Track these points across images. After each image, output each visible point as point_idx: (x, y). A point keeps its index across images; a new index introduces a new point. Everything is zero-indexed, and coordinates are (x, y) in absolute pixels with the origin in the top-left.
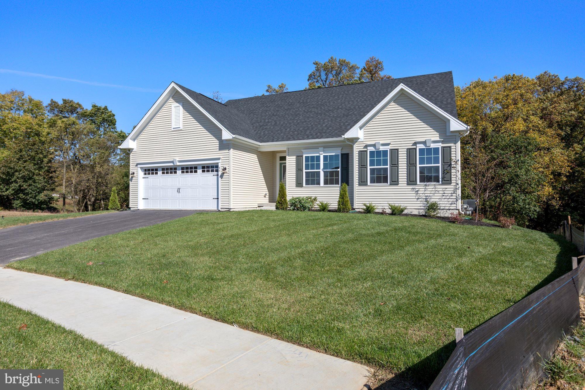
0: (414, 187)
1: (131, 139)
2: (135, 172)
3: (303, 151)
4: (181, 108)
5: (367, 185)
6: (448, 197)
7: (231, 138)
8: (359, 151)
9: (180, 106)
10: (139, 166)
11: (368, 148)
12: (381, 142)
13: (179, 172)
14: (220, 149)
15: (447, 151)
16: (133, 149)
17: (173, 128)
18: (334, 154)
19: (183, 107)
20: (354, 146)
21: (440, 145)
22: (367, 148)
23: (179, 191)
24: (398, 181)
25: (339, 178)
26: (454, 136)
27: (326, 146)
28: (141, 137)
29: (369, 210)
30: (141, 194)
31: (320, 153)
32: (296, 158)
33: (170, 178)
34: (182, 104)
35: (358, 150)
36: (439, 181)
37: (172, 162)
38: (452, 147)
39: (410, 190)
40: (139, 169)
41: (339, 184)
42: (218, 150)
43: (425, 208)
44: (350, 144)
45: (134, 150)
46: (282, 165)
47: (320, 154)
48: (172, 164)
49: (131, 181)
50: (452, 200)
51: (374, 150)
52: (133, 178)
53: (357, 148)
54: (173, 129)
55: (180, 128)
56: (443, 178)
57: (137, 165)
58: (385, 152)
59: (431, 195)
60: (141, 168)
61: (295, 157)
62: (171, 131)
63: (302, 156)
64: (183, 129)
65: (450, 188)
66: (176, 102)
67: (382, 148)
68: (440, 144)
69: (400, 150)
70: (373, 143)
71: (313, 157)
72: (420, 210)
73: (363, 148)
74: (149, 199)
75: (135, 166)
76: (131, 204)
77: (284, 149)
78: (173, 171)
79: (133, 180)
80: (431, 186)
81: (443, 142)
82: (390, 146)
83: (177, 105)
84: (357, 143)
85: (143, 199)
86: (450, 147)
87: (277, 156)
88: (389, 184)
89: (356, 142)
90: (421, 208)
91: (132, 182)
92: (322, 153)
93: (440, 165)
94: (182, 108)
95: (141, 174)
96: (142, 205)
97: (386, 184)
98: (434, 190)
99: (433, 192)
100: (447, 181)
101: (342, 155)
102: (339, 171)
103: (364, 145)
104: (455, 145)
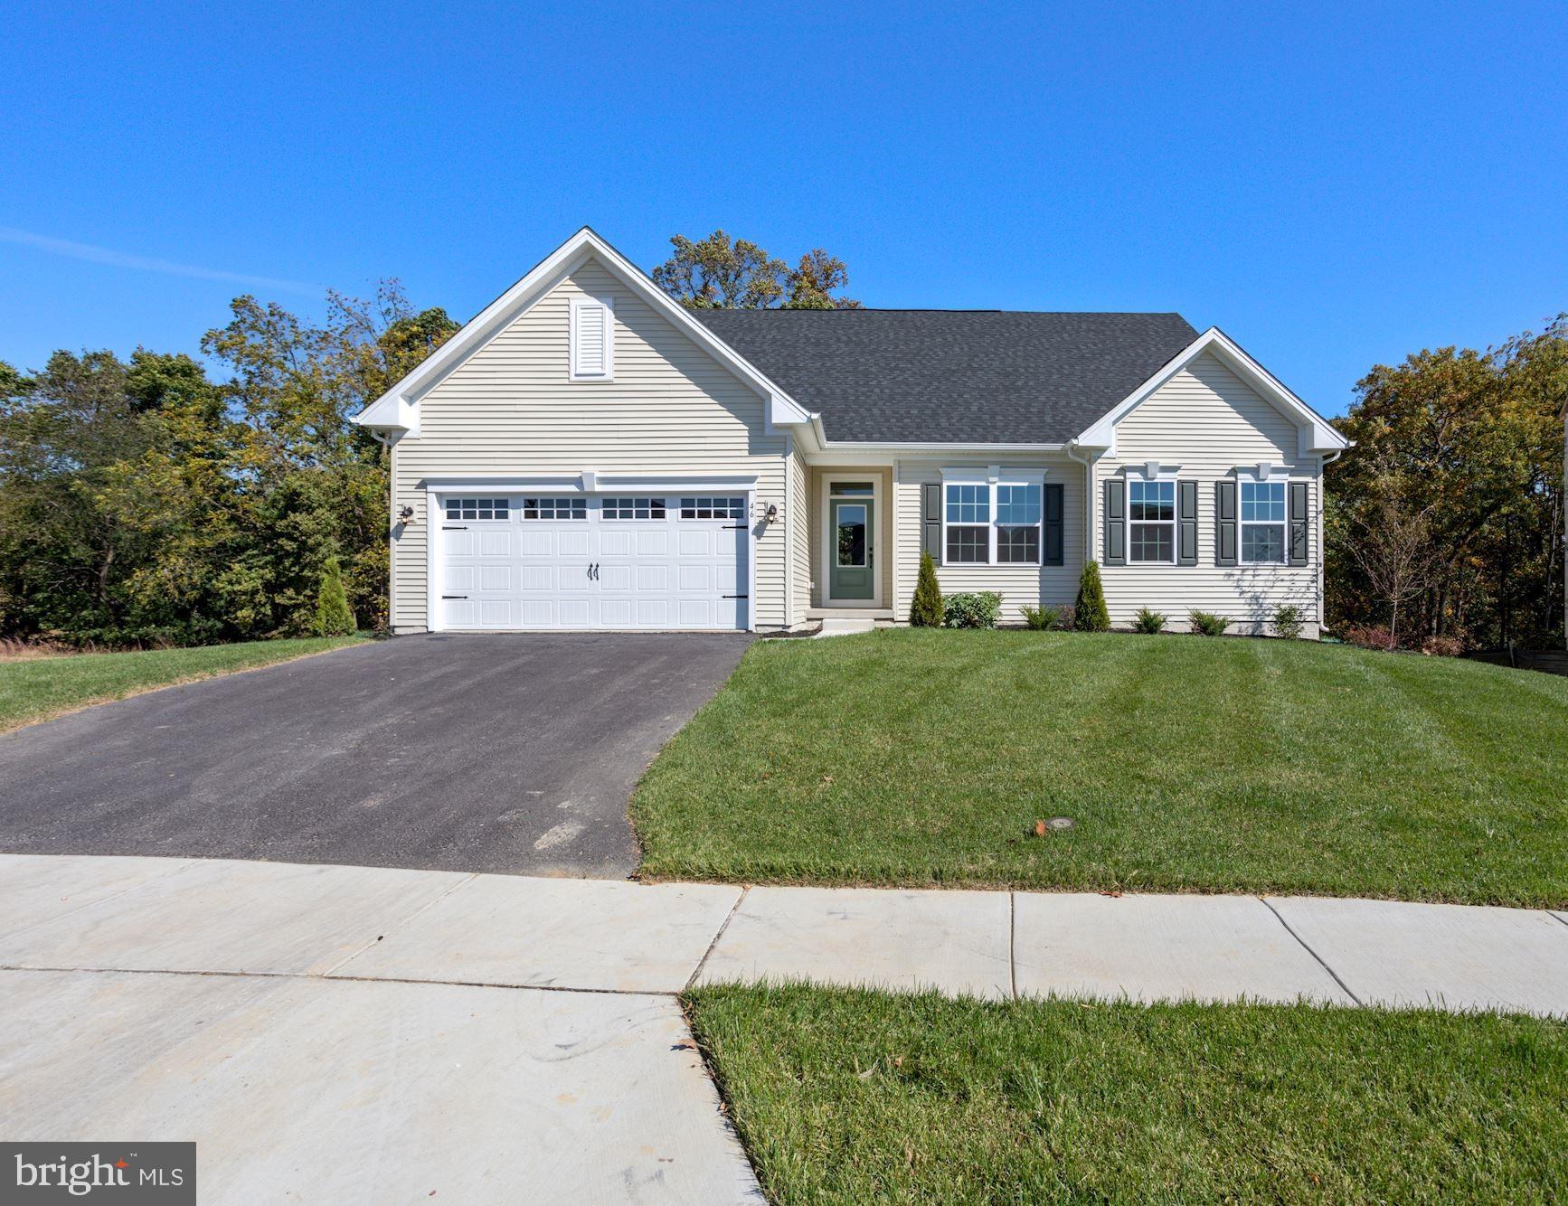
0: (1229, 571)
1: (403, 396)
2: (416, 509)
3: (943, 471)
4: (609, 314)
5: (1125, 565)
6: (1299, 595)
7: (800, 421)
8: (1105, 482)
9: (605, 306)
10: (430, 488)
11: (1129, 475)
12: (1163, 463)
13: (595, 514)
14: (753, 451)
15: (1298, 495)
16: (407, 430)
17: (576, 375)
18: (1026, 484)
19: (615, 312)
20: (1094, 467)
21: (1285, 479)
22: (1125, 476)
23: (593, 572)
24: (1196, 557)
25: (1037, 547)
26: (1313, 459)
27: (1007, 464)
28: (438, 391)
29: (1149, 625)
30: (439, 582)
31: (991, 479)
32: (922, 490)
33: (555, 532)
34: (611, 300)
35: (1104, 478)
36: (1282, 561)
37: (578, 482)
38: (1310, 485)
39: (1221, 578)
40: (432, 499)
41: (1037, 562)
42: (746, 453)
43: (1253, 620)
44: (1078, 463)
45: (407, 435)
46: (838, 506)
47: (988, 482)
48: (573, 488)
49: (398, 539)
50: (1307, 601)
51: (1143, 481)
52: (407, 529)
53: (1100, 473)
54: (573, 378)
55: (603, 375)
56: (1291, 551)
57: (423, 484)
58: (1167, 487)
59: (1266, 589)
60: (439, 495)
61: (918, 486)
62: (566, 382)
63: (940, 485)
64: (616, 381)
65: (1305, 574)
66: (586, 292)
67: (1161, 477)
68: (1286, 476)
69: (1200, 484)
70: (1140, 463)
71: (968, 491)
72: (1242, 624)
73: (1115, 475)
74: (470, 597)
75: (413, 488)
76: (397, 616)
77: (888, 462)
78: (571, 510)
79: (404, 535)
80: (1266, 570)
81: (1292, 473)
82: (1179, 472)
83: (594, 302)
84: (1100, 461)
85: (444, 597)
86: (1306, 484)
87: (823, 480)
88: (1176, 563)
89: (1099, 457)
90: (1245, 619)
91: (401, 542)
92: (996, 479)
93: (1285, 523)
94: (613, 316)
95: (439, 515)
96: (441, 619)
97: (1168, 563)
98: (1271, 578)
99: (1268, 584)
100: (1298, 557)
101: (1047, 487)
102: (1038, 528)
103: (1118, 467)
104: (1315, 480)
